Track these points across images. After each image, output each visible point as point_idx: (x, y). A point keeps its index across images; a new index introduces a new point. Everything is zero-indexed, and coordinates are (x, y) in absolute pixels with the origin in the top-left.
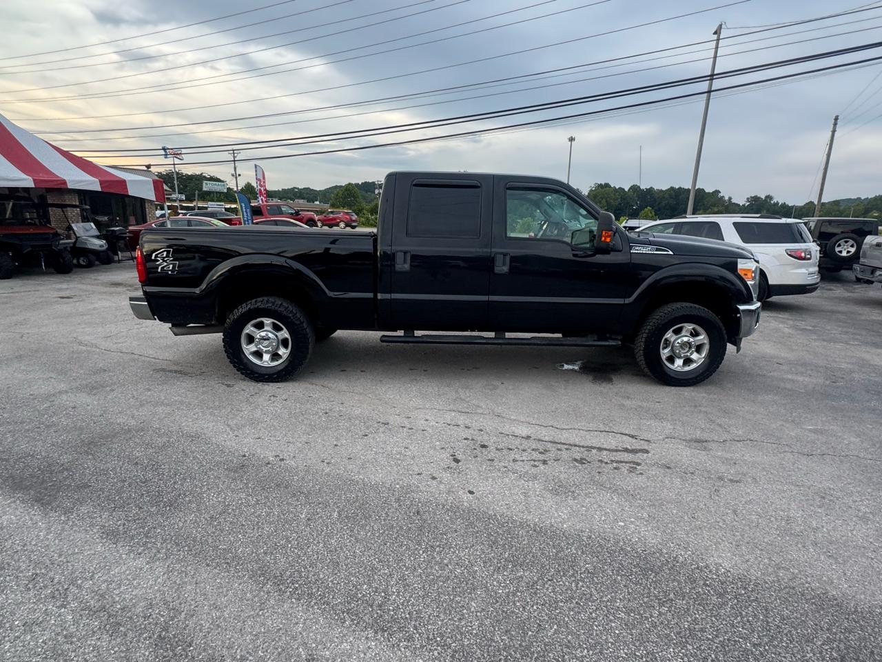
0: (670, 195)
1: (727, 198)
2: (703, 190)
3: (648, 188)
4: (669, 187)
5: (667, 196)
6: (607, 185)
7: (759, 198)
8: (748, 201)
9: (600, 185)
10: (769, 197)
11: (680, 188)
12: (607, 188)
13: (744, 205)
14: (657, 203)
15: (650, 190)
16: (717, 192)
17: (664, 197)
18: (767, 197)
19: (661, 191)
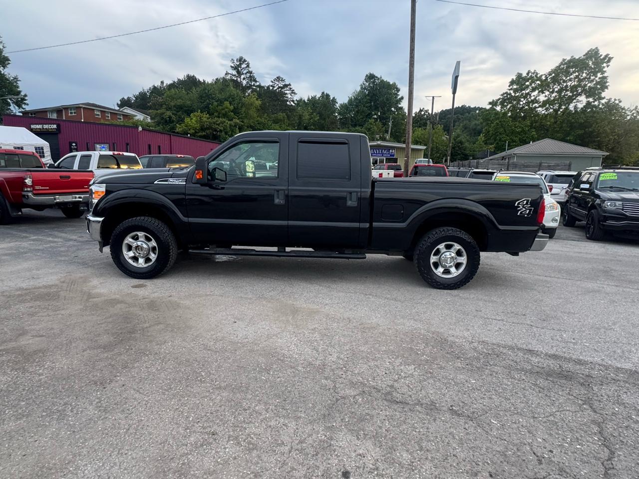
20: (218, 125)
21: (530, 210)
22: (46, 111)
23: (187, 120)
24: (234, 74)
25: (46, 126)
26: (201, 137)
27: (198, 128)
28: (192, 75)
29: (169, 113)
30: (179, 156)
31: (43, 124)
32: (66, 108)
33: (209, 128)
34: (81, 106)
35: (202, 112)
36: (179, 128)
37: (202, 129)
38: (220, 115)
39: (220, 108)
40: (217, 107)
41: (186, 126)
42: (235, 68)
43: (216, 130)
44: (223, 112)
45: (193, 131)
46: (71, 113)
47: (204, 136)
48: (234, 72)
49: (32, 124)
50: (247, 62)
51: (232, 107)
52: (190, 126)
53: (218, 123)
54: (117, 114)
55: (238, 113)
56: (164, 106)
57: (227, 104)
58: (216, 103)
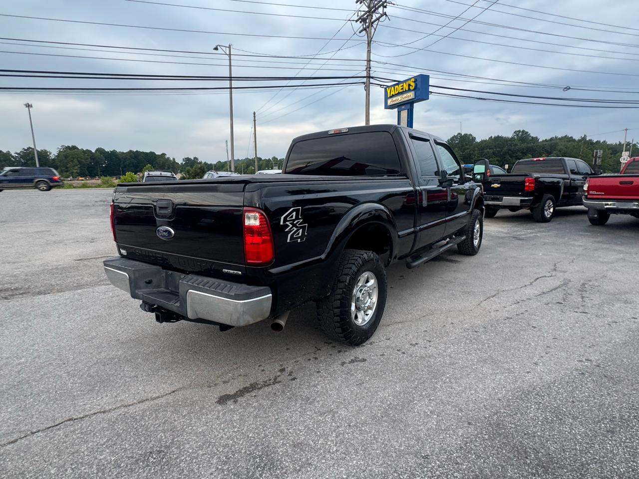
0: (130, 156)
1: (172, 159)
2: (154, 153)
3: (112, 150)
4: (129, 150)
5: (128, 157)
6: (74, 148)
7: (190, 159)
8: (184, 161)
9: (68, 147)
10: (196, 158)
11: (137, 151)
12: (76, 150)
13: (182, 164)
14: (122, 162)
15: (114, 153)
16: (164, 155)
17: (127, 158)
18: (195, 158)
19: (123, 153)
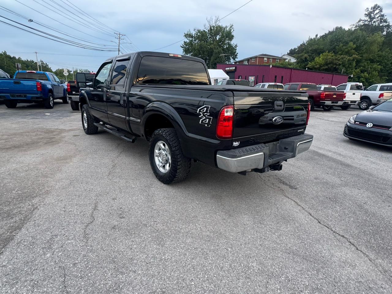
20: (339, 60)
21: (210, 119)
22: (243, 61)
23: (317, 59)
24: (366, 19)
25: (231, 68)
26: (323, 70)
27: (323, 64)
28: (340, 27)
29: (306, 55)
30: (308, 83)
31: (230, 67)
32: (251, 58)
33: (331, 63)
34: (258, 56)
35: (329, 52)
36: (310, 65)
37: (327, 64)
38: (344, 53)
39: (344, 47)
40: (342, 47)
41: (315, 63)
42: (369, 15)
43: (336, 65)
44: (346, 50)
45: (319, 66)
46: (253, 61)
47: (326, 69)
48: (367, 18)
49: (226, 68)
50: (380, 8)
51: (355, 46)
52: (318, 62)
53: (339, 58)
54: (276, 59)
55: (360, 50)
56: (305, 51)
57: (351, 44)
58: (342, 45)
